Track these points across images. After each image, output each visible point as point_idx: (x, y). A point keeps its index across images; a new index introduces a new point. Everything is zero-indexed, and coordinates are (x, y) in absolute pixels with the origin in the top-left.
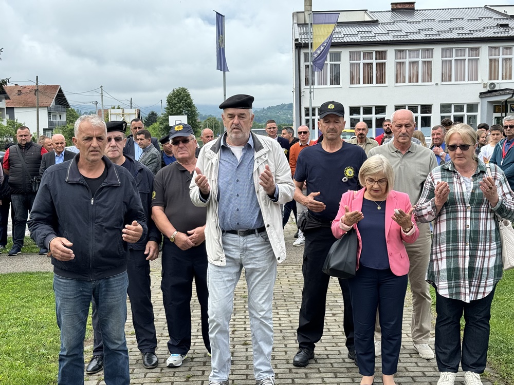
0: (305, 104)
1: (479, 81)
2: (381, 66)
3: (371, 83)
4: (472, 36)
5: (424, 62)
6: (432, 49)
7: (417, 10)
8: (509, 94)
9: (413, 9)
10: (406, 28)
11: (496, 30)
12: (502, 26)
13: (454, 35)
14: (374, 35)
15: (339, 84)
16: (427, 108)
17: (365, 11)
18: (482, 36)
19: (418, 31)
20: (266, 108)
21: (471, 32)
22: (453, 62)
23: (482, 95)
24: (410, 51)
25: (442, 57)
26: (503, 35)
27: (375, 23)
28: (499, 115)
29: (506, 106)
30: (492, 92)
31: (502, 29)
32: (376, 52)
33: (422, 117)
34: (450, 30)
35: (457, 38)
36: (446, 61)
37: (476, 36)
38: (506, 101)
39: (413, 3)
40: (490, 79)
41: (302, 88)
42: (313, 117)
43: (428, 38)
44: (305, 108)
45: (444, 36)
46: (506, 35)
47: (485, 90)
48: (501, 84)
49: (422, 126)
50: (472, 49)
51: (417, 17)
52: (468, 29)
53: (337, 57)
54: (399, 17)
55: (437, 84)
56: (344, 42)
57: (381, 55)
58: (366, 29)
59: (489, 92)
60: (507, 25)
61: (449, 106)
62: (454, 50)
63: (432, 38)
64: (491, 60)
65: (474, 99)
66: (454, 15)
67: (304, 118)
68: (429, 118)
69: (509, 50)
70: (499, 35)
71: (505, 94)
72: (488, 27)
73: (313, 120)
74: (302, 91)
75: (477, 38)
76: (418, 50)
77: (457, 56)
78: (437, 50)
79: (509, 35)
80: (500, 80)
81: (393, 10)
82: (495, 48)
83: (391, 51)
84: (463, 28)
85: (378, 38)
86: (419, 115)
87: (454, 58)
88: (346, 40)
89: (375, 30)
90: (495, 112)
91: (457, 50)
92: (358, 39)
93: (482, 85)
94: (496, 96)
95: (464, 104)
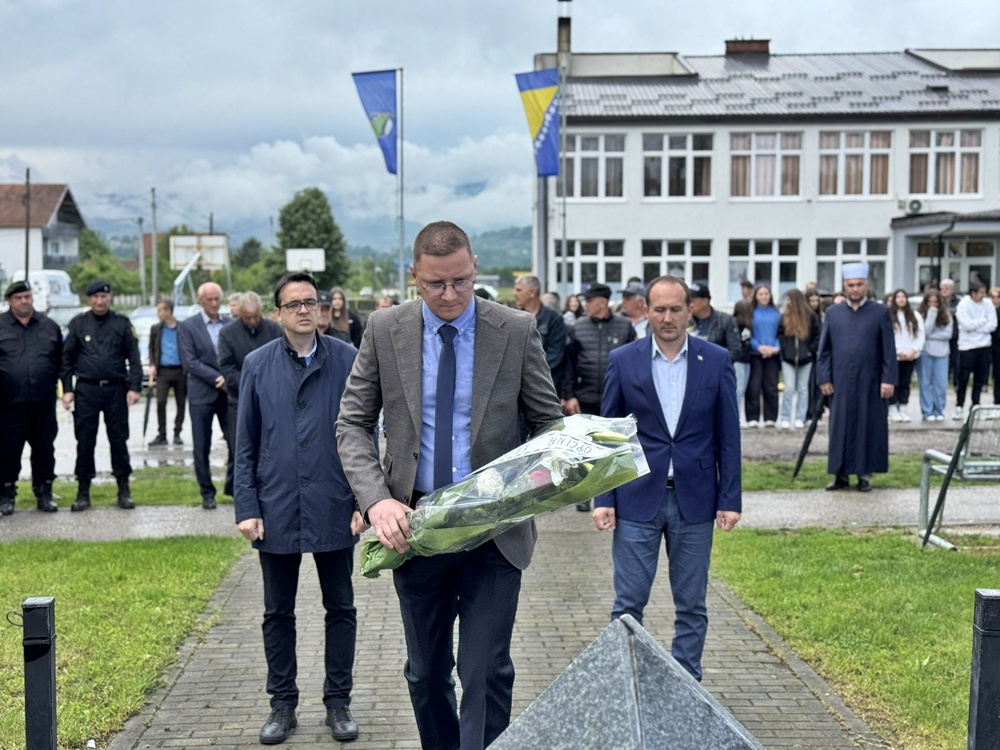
0: (555, 233)
1: (891, 196)
2: (702, 165)
3: (684, 194)
4: (878, 110)
5: (786, 157)
6: (801, 133)
7: (775, 55)
8: (944, 222)
9: (767, 52)
10: (752, 90)
11: (924, 98)
12: (936, 89)
13: (842, 107)
14: (690, 103)
16: (789, 247)
17: (675, 54)
19: (774, 96)
21: (875, 101)
23: (897, 223)
24: (758, 134)
25: (821, 148)
26: (937, 108)
27: (692, 78)
29: (942, 245)
30: (915, 216)
31: (935, 97)
32: (694, 135)
33: (781, 263)
34: (837, 97)
35: (849, 113)
36: (827, 156)
37: (885, 110)
38: (940, 237)
39: (766, 43)
40: (912, 191)
41: (550, 203)
42: (570, 259)
43: (794, 111)
44: (555, 241)
45: (821, 109)
46: (943, 108)
47: (901, 214)
48: (931, 201)
49: (780, 279)
51: (772, 70)
52: (870, 95)
53: (618, 143)
54: (740, 68)
55: (809, 201)
56: (633, 115)
57: (703, 142)
58: (675, 90)
59: (910, 217)
60: (945, 89)
63: (801, 111)
64: (913, 156)
65: (882, 230)
66: (845, 66)
67: (553, 260)
68: (795, 264)
70: (930, 108)
71: (938, 223)
72: (908, 92)
73: (571, 267)
74: (550, 208)
76: (774, 134)
77: (849, 145)
78: (811, 133)
79: (948, 108)
80: (930, 195)
81: (729, 53)
83: (722, 135)
84: (860, 93)
85: (697, 110)
86: (752, 259)
87: (843, 151)
88: (636, 111)
89: (693, 92)
90: (920, 255)
91: (850, 135)
92: (658, 110)
93: (896, 204)
94: (921, 225)
95: (862, 239)
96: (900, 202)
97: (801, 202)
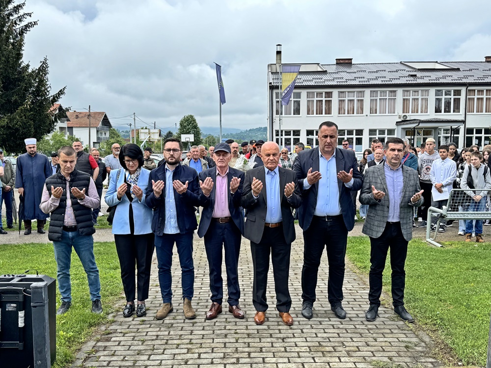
0: (276, 127)
1: (396, 114)
2: (329, 103)
3: (322, 114)
4: (391, 83)
5: (358, 100)
6: (364, 91)
7: (354, 64)
8: (416, 123)
9: (351, 63)
10: (346, 76)
11: (408, 79)
12: (412, 76)
13: (379, 82)
14: (324, 81)
15: (299, 114)
16: (360, 132)
17: (318, 64)
18: (398, 83)
19: (354, 78)
20: (248, 130)
21: (391, 80)
22: (378, 100)
23: (398, 123)
24: (348, 92)
25: (371, 97)
26: (413, 82)
27: (325, 72)
28: (409, 137)
29: (415, 131)
30: (405, 121)
31: (412, 78)
32: (325, 92)
33: (356, 138)
34: (376, 79)
35: (381, 84)
36: (373, 100)
37: (394, 83)
38: (414, 128)
39: (351, 59)
40: (403, 112)
41: (274, 117)
42: (282, 137)
43: (361, 83)
44: (276, 130)
45: (372, 82)
46: (415, 82)
47: (400, 120)
48: (411, 116)
49: (356, 144)
50: (391, 92)
51: (353, 69)
52: (388, 78)
53: (298, 95)
54: (341, 68)
55: (367, 115)
56: (303, 85)
57: (329, 95)
58: (318, 76)
59: (403, 121)
60: (415, 76)
61: (375, 130)
62: (379, 92)
63: (364, 83)
64: (404, 99)
65: (393, 126)
66: (379, 68)
67: (275, 137)
68: (361, 138)
69: (416, 93)
70: (410, 82)
71: (413, 123)
72: (402, 77)
73: (282, 139)
74: (274, 119)
75: (395, 84)
76: (354, 92)
77: (381, 96)
78: (367, 91)
79: (417, 82)
80: (410, 113)
81: (337, 64)
82: (407, 91)
83: (335, 92)
84: (385, 77)
85: (327, 83)
86: (354, 137)
87: (379, 97)
88: (305, 84)
89: (325, 77)
90: (406, 135)
91: (381, 92)
92: (312, 83)
94: (407, 124)
95: (385, 129)
96: (399, 116)
97: (364, 116)
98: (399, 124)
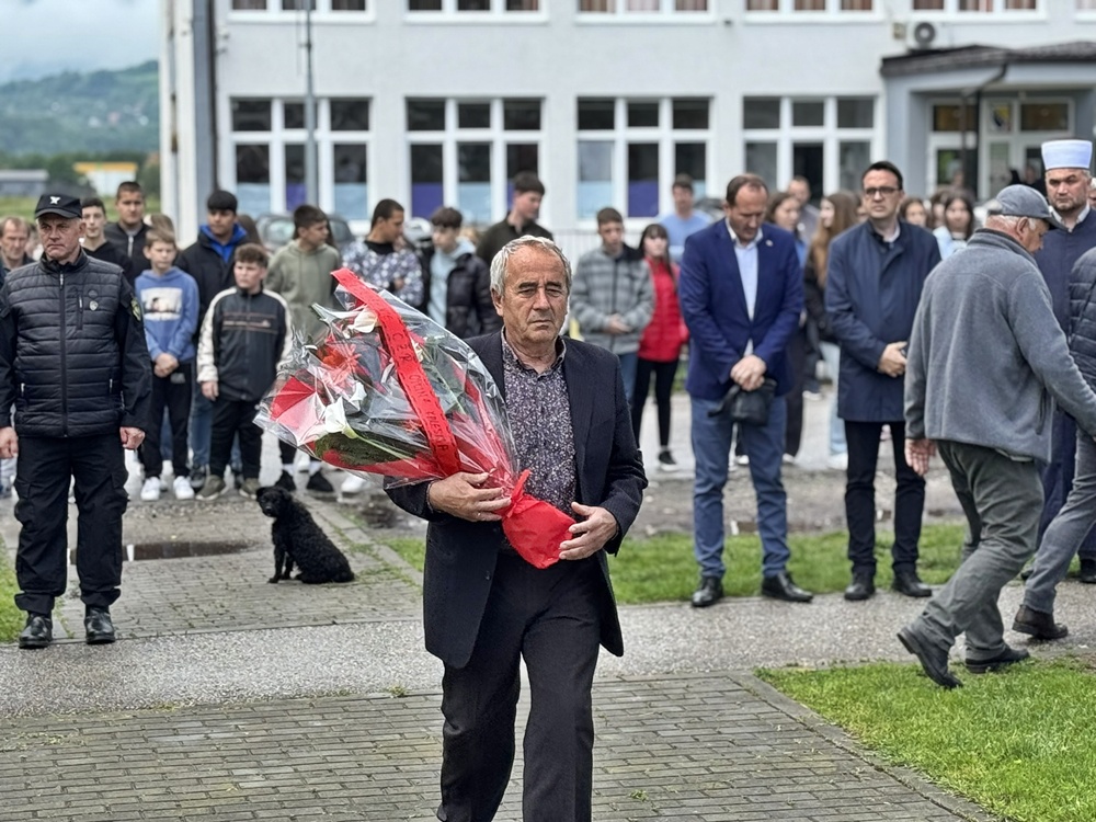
1: (878, 13)
3: (489, 7)
8: (988, 64)
15: (362, 8)
16: (692, 112)
23: (891, 67)
28: (951, 140)
33: (676, 144)
38: (979, 94)
40: (917, 7)
41: (220, 21)
44: (235, 101)
55: (728, 23)
65: (863, 80)
68: (701, 145)
71: (974, 66)
74: (220, 33)
80: (951, 13)
90: (936, 128)
93: (889, 31)
94: (941, 70)
95: (827, 97)
96: (897, 26)
97: (713, 25)
98: (894, 68)
